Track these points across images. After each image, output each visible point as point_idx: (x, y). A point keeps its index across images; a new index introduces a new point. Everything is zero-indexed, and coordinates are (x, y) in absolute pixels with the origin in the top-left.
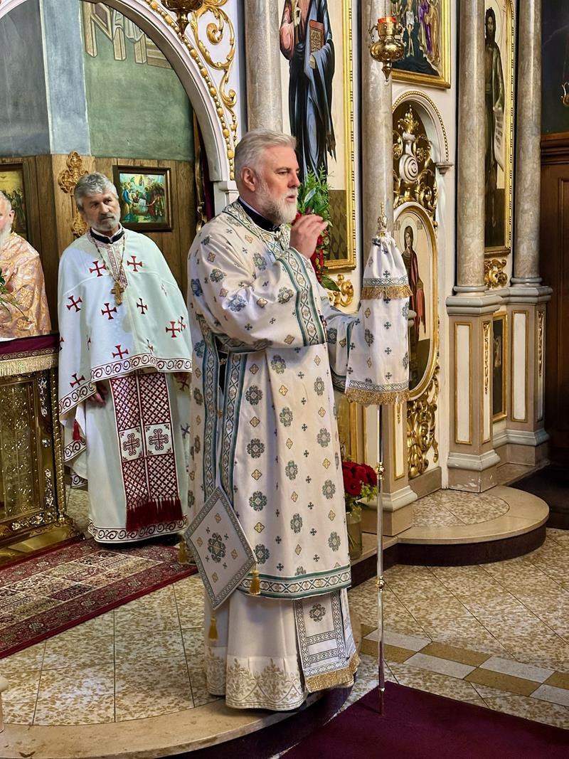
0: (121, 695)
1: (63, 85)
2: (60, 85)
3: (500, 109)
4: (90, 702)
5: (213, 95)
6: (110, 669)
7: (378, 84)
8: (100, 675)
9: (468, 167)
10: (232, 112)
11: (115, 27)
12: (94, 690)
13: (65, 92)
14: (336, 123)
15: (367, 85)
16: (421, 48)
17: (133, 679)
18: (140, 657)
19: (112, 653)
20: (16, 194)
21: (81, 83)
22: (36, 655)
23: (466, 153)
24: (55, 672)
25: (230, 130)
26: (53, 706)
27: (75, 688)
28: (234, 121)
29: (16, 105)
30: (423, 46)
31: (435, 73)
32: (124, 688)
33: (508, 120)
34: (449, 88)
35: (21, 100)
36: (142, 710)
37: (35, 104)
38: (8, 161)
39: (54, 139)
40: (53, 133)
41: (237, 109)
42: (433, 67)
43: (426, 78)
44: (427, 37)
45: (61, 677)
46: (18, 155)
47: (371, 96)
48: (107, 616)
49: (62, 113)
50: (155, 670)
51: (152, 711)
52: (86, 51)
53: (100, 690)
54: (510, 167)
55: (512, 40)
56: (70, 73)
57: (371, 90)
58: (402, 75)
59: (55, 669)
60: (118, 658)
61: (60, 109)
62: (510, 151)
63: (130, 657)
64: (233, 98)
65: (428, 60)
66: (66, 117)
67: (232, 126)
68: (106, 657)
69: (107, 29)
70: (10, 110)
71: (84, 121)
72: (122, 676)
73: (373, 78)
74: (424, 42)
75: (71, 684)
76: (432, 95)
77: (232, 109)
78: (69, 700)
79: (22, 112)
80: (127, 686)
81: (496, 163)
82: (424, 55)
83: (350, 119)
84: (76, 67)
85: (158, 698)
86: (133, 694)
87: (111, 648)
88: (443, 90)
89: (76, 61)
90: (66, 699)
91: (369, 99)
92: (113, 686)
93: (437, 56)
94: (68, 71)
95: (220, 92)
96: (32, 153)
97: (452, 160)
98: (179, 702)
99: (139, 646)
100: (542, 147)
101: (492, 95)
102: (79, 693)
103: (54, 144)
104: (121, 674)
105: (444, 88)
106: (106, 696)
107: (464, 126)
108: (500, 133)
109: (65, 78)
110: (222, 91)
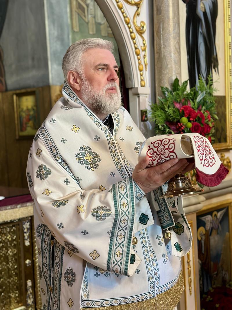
2: (56, 47)
5: (128, 23)
10: (142, 37)
11: (90, 16)
13: (59, 51)
14: (219, 50)
25: (141, 50)
28: (144, 44)
35: (35, 57)
37: (42, 57)
38: (29, 90)
39: (52, 77)
40: (52, 74)
41: (146, 36)
49: (57, 62)
52: (72, 28)
56: (62, 40)
61: (56, 60)
64: (143, 27)
67: (142, 47)
69: (85, 16)
77: (143, 35)
79: (36, 63)
89: (66, 34)
95: (134, 23)
96: (41, 85)
103: (52, 79)
110: (135, 21)
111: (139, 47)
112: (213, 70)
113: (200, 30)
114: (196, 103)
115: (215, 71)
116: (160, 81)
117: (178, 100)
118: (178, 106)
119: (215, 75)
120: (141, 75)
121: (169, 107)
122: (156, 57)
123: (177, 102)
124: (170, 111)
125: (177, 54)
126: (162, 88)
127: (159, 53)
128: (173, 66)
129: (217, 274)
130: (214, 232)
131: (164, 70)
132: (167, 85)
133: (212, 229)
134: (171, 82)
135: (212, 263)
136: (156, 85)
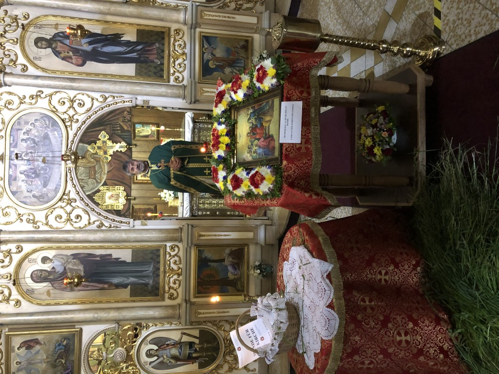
111: (113, 102)
112: (122, 39)
113: (99, 49)
115: (122, 37)
119: (125, 38)
129: (238, 53)
130: (214, 52)
133: (212, 54)
135: (231, 57)
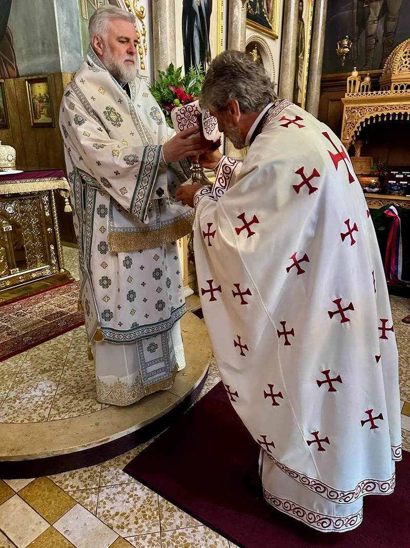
0: (58, 397)
1: (68, 33)
2: (66, 32)
3: (302, 58)
4: (37, 402)
5: (128, 6)
6: (58, 374)
7: (238, 23)
8: (51, 379)
9: (285, 86)
10: (142, 22)
11: (99, 4)
12: (43, 392)
13: (69, 37)
14: (212, 44)
15: (232, 22)
16: (263, 10)
17: (70, 383)
18: (80, 365)
19: (64, 362)
20: (46, 96)
21: (78, 33)
22: (20, 360)
23: (284, 78)
24: (25, 375)
25: (141, 35)
26: (13, 405)
27: (33, 389)
28: (144, 29)
29: (43, 44)
30: (265, 9)
31: (270, 28)
32: (62, 391)
33: (306, 65)
34: (277, 38)
35: (45, 42)
36: (68, 411)
37: (52, 43)
38: (41, 77)
39: (63, 64)
40: (62, 60)
41: (146, 21)
42: (270, 24)
43: (265, 29)
44: (267, 5)
45: (27, 379)
46: (46, 73)
47: (233, 30)
48: (70, 333)
49: (67, 49)
50: (86, 376)
51: (74, 412)
52: (82, 15)
53: (47, 392)
54: (305, 91)
55: (311, 19)
56: (72, 26)
57: (234, 26)
58: (252, 23)
59: (26, 373)
60: (66, 366)
61: (66, 48)
62: (305, 82)
63: (74, 365)
64: (143, 12)
65: (267, 19)
66: (70, 52)
67: (142, 32)
68: (60, 364)
69: (94, 4)
70: (40, 47)
71: (81, 55)
72: (64, 380)
73: (235, 18)
74: (265, 7)
75: (31, 386)
76: (269, 41)
77: (143, 20)
78: (25, 399)
79: (46, 49)
80: (65, 389)
81: (298, 88)
82: (265, 15)
83: (220, 44)
84: (75, 23)
85: (80, 400)
86: (66, 396)
87: (65, 357)
88: (274, 39)
89: (76, 19)
90: (23, 399)
91: (232, 32)
92: (56, 388)
93: (272, 18)
94: (70, 24)
95: (134, 7)
96: (52, 72)
97: (276, 82)
98: (92, 405)
99: (82, 356)
100: (322, 82)
101: (299, 49)
102: (33, 393)
103: (63, 67)
104: (64, 379)
105: (274, 38)
106: (49, 397)
107: (284, 62)
108: (301, 72)
109: (69, 29)
110: (135, 5)
111: (139, 31)
113: (195, 23)
114: (188, 89)
116: (158, 65)
117: (173, 83)
118: (172, 89)
120: (141, 59)
121: (164, 88)
122: (154, 42)
123: (172, 86)
124: (165, 92)
125: (172, 42)
126: (159, 71)
127: (157, 39)
128: (169, 53)
131: (161, 56)
132: (164, 69)
134: (166, 67)
136: (155, 69)
